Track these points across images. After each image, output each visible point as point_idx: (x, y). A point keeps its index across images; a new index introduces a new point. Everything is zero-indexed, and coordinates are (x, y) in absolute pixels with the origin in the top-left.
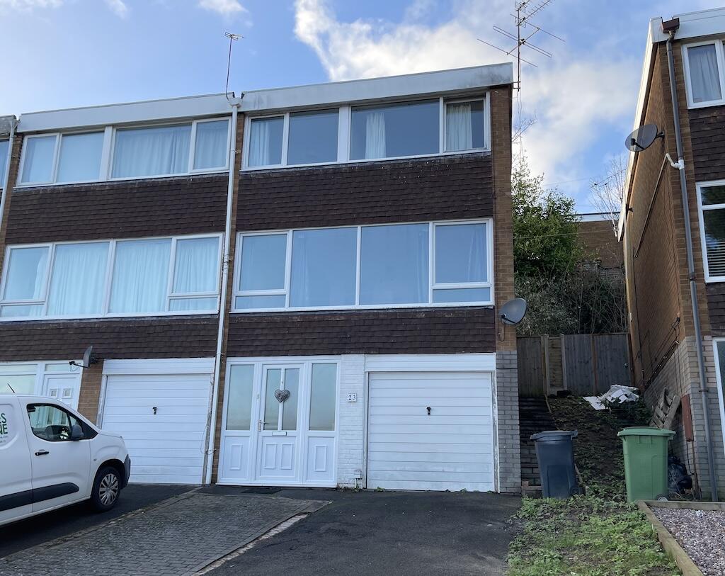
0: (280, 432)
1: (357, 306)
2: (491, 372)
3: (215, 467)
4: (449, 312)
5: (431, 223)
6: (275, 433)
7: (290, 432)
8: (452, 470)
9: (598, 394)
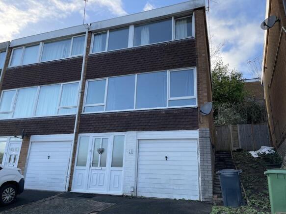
0: (99, 168)
1: (135, 109)
2: (197, 139)
3: (70, 183)
4: (176, 111)
5: (168, 71)
6: (97, 168)
7: (103, 168)
8: (177, 188)
9: (255, 150)
